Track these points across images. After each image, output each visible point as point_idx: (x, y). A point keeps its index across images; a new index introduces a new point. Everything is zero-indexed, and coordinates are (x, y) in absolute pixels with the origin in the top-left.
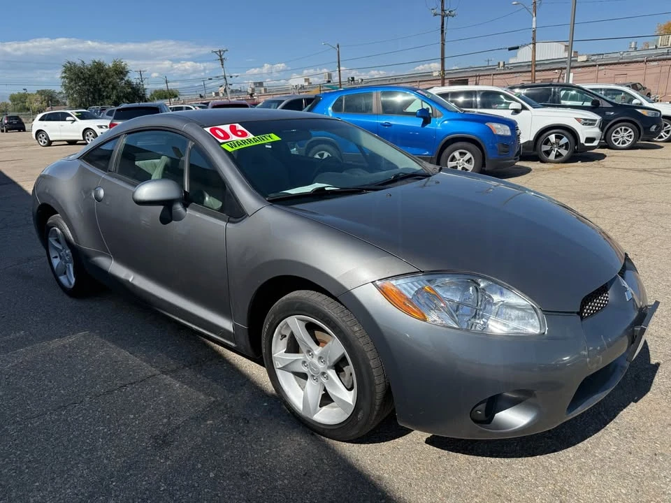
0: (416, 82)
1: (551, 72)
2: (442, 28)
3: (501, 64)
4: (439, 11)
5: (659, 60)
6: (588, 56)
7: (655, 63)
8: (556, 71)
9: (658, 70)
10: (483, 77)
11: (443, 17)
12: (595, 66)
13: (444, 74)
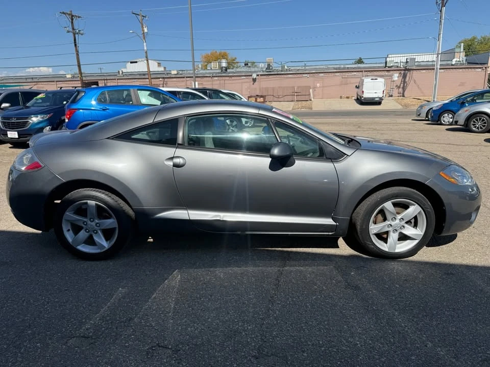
0: (54, 81)
1: (158, 80)
2: (75, 42)
3: (121, 73)
4: (71, 30)
5: (218, 76)
6: (177, 71)
7: (216, 78)
8: (161, 79)
9: (218, 82)
10: (110, 81)
11: (74, 34)
12: (184, 77)
13: (82, 76)
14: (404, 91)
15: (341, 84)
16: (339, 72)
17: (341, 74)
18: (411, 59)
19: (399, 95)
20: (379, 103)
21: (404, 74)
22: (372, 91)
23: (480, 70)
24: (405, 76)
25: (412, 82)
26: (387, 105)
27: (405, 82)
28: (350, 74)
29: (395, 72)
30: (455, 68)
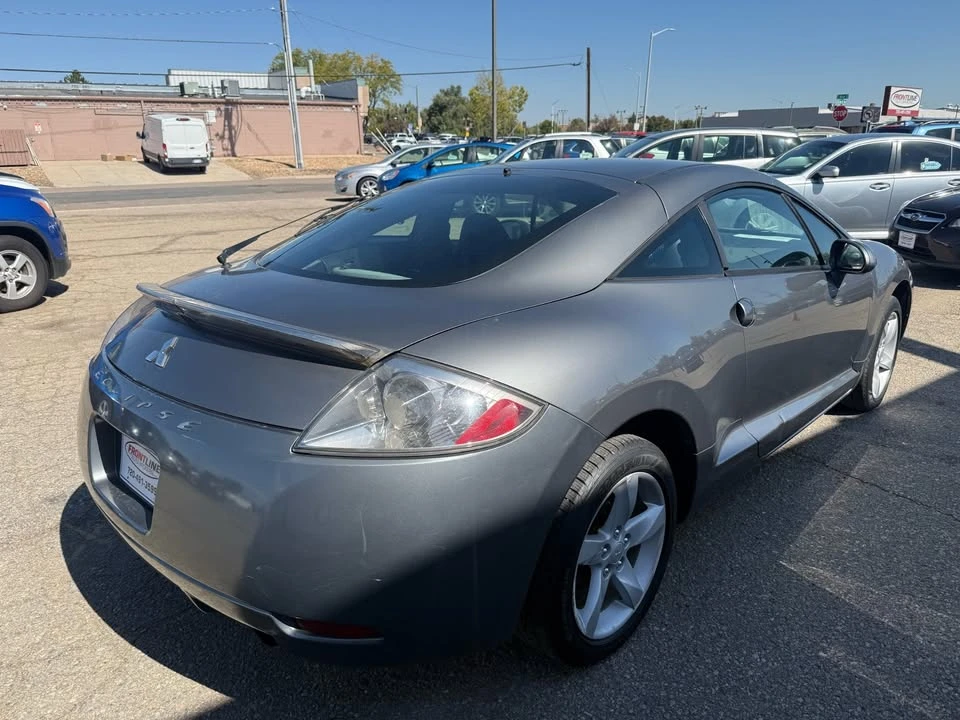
14: (233, 146)
15: (96, 129)
16: (84, 101)
17: (91, 104)
18: (230, 82)
19: (225, 152)
20: (201, 170)
21: (227, 110)
22: (185, 145)
23: (348, 109)
24: (228, 116)
25: (244, 127)
26: (219, 172)
27: (231, 128)
28: (111, 106)
29: (208, 105)
30: (306, 105)
